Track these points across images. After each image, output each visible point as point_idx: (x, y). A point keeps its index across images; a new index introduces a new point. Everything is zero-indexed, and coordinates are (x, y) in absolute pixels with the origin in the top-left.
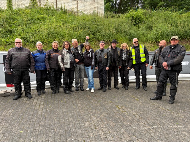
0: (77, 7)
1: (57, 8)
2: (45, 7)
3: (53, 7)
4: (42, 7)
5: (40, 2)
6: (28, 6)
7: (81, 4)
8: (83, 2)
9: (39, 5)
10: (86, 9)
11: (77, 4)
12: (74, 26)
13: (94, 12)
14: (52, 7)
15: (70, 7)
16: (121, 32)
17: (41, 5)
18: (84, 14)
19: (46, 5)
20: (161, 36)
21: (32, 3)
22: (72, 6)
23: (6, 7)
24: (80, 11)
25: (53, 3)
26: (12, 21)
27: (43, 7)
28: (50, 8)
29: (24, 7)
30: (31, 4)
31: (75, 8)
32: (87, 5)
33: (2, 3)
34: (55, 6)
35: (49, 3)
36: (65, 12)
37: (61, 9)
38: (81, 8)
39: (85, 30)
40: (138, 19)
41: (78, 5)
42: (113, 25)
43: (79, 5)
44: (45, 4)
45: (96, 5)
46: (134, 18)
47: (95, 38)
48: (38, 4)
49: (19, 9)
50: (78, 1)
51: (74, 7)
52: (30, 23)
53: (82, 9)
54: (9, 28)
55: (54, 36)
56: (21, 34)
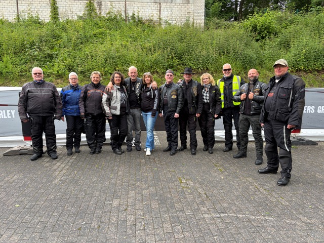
0: (159, 13)
1: (126, 16)
2: (108, 16)
3: (120, 15)
4: (103, 17)
5: (100, 8)
6: (81, 15)
7: (166, 9)
8: (168, 4)
9: (99, 13)
10: (173, 15)
11: (159, 8)
12: (147, 45)
13: (188, 20)
14: (118, 16)
15: (147, 15)
16: (228, 53)
17: (102, 13)
18: (170, 24)
19: (109, 13)
20: (305, 58)
21: (88, 10)
22: (150, 13)
23: (50, 19)
24: (164, 19)
25: (120, 9)
26: (54, 40)
27: (105, 16)
28: (116, 16)
29: (76, 17)
30: (87, 13)
31: (155, 15)
32: (176, 9)
33: (43, 12)
34: (123, 14)
35: (114, 9)
36: (139, 22)
37: (133, 17)
38: (165, 15)
39: (165, 52)
40: (266, 29)
41: (160, 10)
42: (214, 42)
43: (162, 10)
44: (107, 11)
45: (191, 7)
46: (258, 28)
47: (183, 65)
48: (97, 11)
49: (68, 22)
50: (160, 4)
51: (154, 13)
52: (82, 43)
53: (167, 17)
54: (49, 52)
55: (115, 62)
56: (66, 60)
